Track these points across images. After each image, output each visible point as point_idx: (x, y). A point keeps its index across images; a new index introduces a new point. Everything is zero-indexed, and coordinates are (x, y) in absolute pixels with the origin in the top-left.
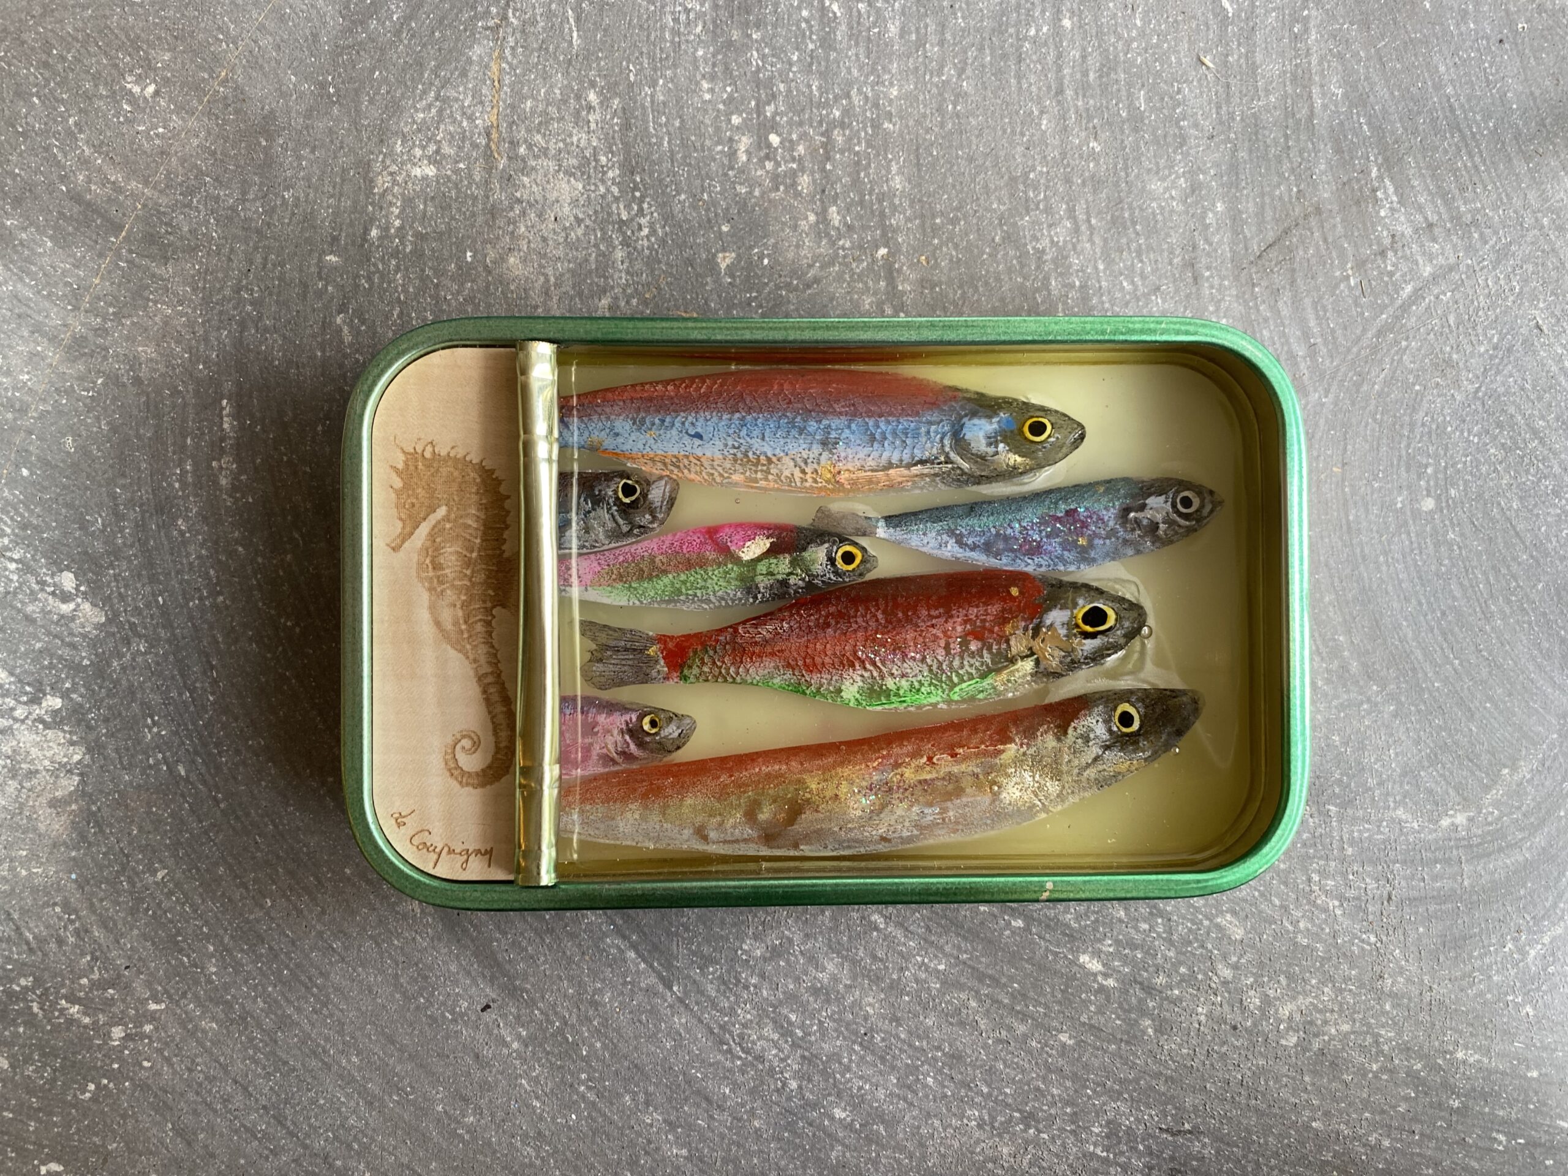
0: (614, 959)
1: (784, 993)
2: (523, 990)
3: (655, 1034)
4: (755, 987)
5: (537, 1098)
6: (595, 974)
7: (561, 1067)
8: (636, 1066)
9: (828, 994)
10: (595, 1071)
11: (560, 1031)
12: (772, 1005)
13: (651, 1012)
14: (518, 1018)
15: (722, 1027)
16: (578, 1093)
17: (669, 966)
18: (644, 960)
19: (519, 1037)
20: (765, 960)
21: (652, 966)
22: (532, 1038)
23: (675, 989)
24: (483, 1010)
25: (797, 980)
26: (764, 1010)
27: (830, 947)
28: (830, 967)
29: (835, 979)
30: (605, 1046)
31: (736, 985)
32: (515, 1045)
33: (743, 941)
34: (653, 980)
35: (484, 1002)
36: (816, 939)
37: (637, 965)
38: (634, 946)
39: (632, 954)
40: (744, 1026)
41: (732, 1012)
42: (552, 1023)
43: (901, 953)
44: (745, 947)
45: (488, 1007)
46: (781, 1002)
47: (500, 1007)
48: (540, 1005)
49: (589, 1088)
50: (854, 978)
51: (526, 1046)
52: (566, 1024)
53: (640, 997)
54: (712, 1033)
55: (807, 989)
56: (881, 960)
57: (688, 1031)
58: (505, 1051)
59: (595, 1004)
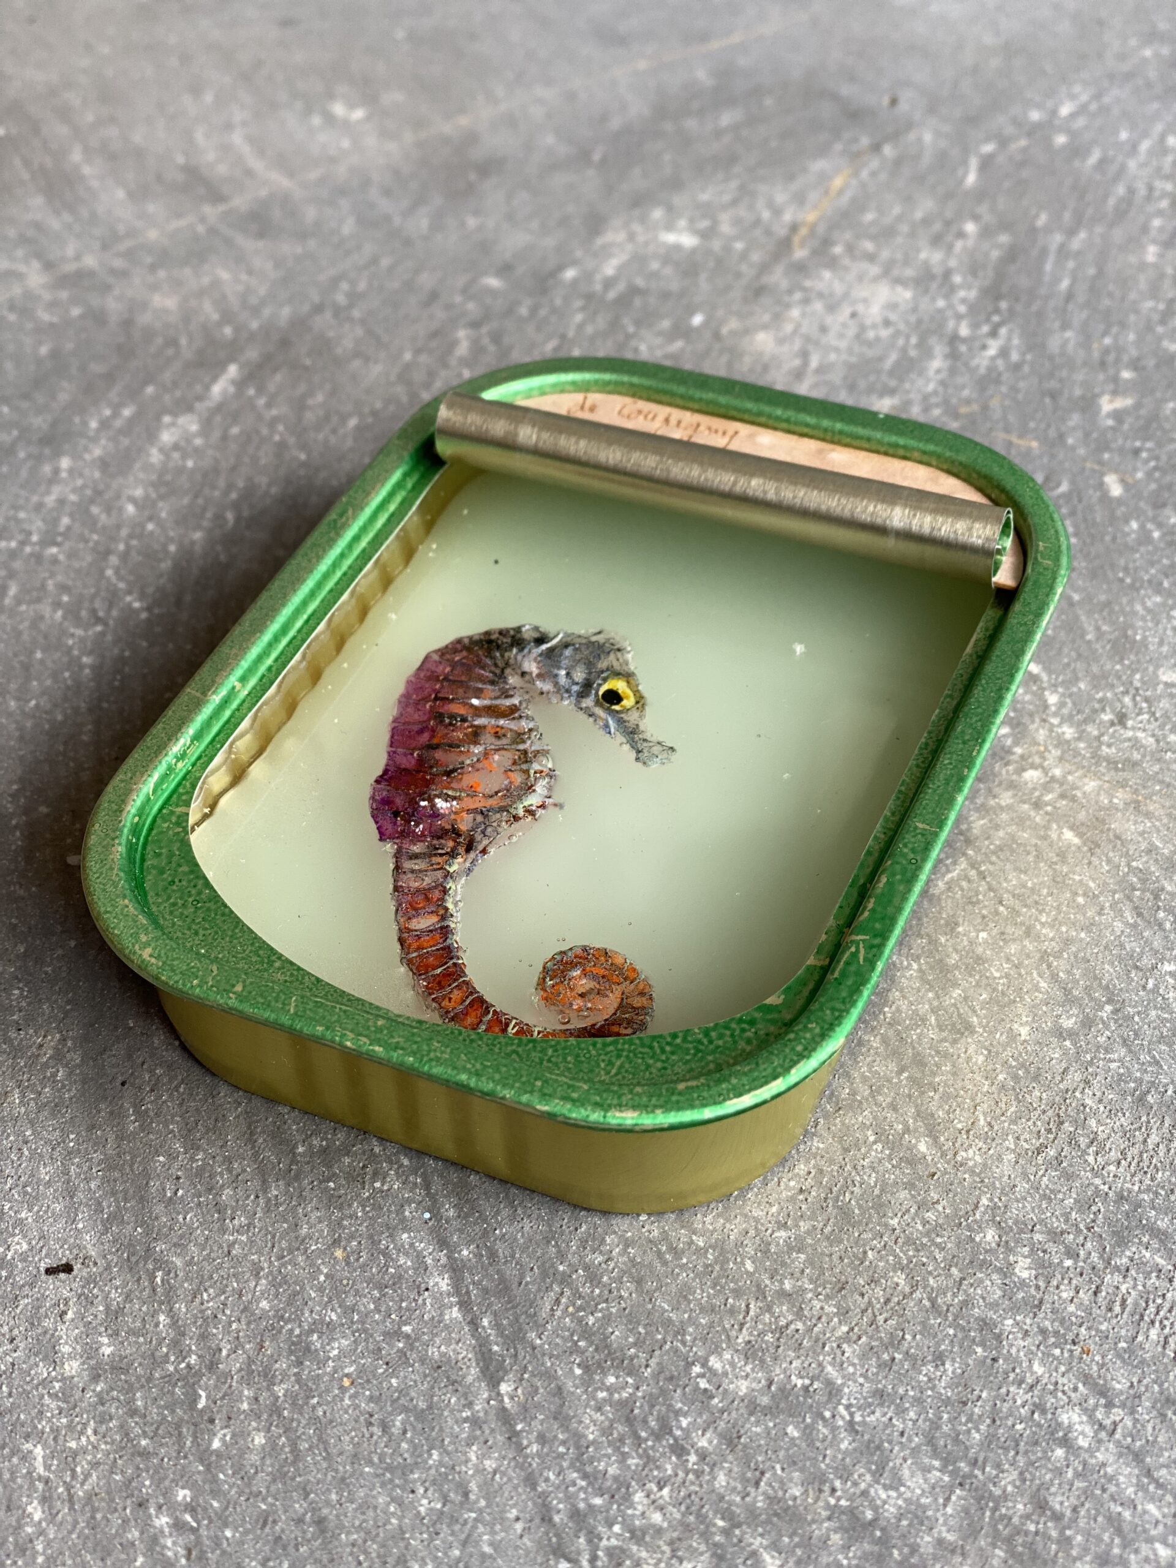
0: (398, 1278)
1: (771, 1499)
2: (162, 1264)
3: (405, 1470)
4: (703, 1456)
5: (45, 1500)
6: (336, 1290)
7: (145, 1454)
8: (320, 1522)
9: (884, 1542)
10: (215, 1493)
11: (190, 1379)
12: (727, 1515)
13: (420, 1415)
14: (114, 1314)
15: (576, 1515)
16: (146, 1525)
17: (514, 1338)
18: (465, 1305)
19: (90, 1352)
20: (753, 1407)
21: (474, 1324)
22: (119, 1366)
23: (504, 1388)
24: (49, 1271)
25: (817, 1481)
26: (701, 1518)
27: (931, 1441)
28: (915, 1484)
29: (917, 1516)
30: (272, 1447)
31: (658, 1436)
32: (72, 1367)
33: (717, 1351)
34: (463, 1351)
35: (64, 1255)
36: (901, 1411)
37: (442, 1308)
38: (456, 1270)
39: (443, 1283)
40: (637, 1535)
41: (619, 1492)
42: (182, 1355)
43: (1115, 1523)
44: (714, 1362)
45: (68, 1268)
46: (752, 1513)
47: (90, 1280)
48: (181, 1307)
49: (179, 1526)
50: (972, 1531)
51: (95, 1378)
52: (212, 1366)
53: (413, 1374)
54: (547, 1519)
55: (834, 1512)
56: (1057, 1517)
57: (489, 1491)
58: (43, 1370)
59: (301, 1351)
